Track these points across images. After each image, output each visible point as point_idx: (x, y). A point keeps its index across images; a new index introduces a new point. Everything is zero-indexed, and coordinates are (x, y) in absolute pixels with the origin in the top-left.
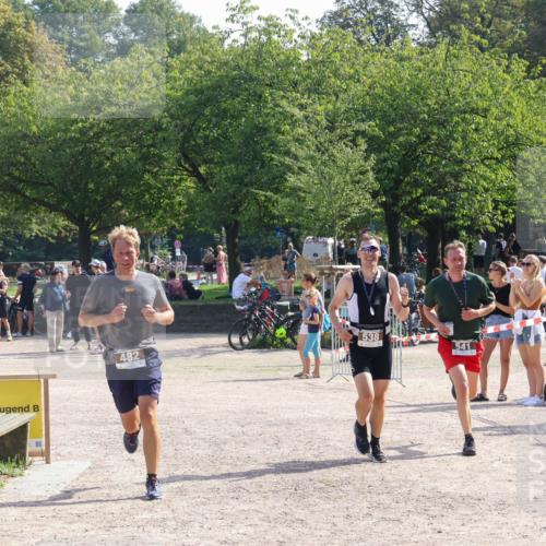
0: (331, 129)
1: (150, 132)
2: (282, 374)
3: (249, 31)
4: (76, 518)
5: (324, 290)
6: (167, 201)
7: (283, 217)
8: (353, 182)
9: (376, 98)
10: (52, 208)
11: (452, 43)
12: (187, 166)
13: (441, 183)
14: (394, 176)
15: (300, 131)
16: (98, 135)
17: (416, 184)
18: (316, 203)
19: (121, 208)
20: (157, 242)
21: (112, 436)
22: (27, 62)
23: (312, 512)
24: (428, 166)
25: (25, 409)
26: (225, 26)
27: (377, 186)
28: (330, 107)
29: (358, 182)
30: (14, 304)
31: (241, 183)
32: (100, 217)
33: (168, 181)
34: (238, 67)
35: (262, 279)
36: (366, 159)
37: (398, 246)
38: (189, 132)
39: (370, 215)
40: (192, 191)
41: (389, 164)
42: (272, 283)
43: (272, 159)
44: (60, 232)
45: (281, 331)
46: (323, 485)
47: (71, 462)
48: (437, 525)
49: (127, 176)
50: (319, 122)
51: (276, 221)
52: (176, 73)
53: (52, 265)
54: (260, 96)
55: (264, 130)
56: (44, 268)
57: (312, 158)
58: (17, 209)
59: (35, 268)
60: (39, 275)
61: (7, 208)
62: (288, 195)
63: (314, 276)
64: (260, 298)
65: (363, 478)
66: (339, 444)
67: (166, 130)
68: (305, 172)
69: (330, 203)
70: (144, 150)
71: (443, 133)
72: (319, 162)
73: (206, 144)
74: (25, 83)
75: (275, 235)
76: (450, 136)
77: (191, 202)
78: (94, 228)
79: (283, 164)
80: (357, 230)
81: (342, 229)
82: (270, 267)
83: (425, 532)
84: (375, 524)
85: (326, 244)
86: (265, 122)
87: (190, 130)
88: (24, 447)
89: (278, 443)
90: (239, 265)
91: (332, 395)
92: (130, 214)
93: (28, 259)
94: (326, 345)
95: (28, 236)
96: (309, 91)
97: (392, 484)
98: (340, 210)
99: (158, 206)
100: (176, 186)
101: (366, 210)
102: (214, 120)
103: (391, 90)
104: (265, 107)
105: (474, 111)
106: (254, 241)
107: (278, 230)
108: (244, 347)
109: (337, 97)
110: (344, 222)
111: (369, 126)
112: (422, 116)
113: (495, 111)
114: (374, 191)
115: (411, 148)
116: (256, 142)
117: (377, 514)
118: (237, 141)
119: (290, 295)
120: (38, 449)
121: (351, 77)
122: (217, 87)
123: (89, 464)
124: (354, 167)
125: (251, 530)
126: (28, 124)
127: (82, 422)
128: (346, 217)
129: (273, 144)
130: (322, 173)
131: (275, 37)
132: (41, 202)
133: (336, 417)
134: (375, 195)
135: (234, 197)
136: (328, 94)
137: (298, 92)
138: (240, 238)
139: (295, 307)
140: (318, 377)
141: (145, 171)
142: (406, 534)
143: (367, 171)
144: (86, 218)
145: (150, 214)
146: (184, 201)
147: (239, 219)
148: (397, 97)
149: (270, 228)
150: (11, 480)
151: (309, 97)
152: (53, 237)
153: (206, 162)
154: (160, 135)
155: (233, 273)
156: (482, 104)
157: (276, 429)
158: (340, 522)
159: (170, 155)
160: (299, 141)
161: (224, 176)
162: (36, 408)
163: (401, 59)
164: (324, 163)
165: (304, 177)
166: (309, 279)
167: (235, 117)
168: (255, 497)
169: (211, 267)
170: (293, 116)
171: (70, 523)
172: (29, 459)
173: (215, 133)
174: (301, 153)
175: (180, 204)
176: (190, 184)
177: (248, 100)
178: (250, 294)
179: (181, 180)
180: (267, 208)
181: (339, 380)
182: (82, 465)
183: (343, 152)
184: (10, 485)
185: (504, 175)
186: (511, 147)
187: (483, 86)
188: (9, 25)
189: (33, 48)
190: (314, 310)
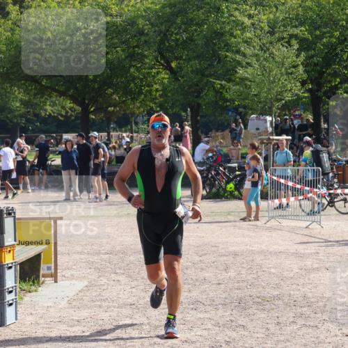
0: (272, 33)
1: (135, 36)
2: (231, 218)
4: (76, 323)
5: (264, 155)
6: (147, 88)
7: (233, 101)
8: (288, 74)
9: (306, 9)
10: (61, 94)
12: (162, 62)
14: (319, 68)
15: (248, 35)
17: (336, 74)
18: (259, 89)
19: (113, 93)
20: (140, 119)
21: (104, 263)
23: (252, 320)
24: (345, 61)
25: (40, 243)
27: (305, 76)
28: (271, 16)
29: (291, 74)
30: (32, 165)
31: (203, 75)
32: (97, 101)
33: (148, 73)
35: (217, 147)
36: (298, 56)
37: (320, 122)
38: (165, 36)
39: (299, 98)
40: (166, 81)
41: (315, 60)
42: (225, 150)
43: (226, 56)
44: (67, 112)
45: (231, 186)
46: (260, 300)
47: (73, 282)
48: (345, 331)
49: (118, 69)
50: (262, 28)
51: (228, 104)
53: (61, 137)
54: (219, 8)
55: (220, 35)
56: (55, 139)
57: (257, 55)
58: (35, 94)
59: (48, 138)
60: (51, 143)
61: (28, 94)
62: (238, 84)
63: (257, 144)
64: (215, 161)
65: (290, 295)
66: (273, 270)
67: (147, 34)
68: (251, 66)
69: (269, 90)
70: (131, 50)
72: (262, 59)
73: (177, 45)
75: (228, 114)
77: (164, 90)
78: (92, 109)
79: (234, 60)
80: (289, 110)
81: (278, 109)
83: (336, 336)
84: (298, 329)
85: (266, 120)
86: (221, 28)
87: (165, 35)
88: (38, 270)
89: (226, 269)
90: (201, 137)
91: (267, 233)
92: (119, 98)
93: (44, 132)
94: (264, 196)
95: (43, 114)
96: (256, 4)
97: (312, 300)
98: (277, 95)
99: (140, 92)
100: (154, 77)
101: (297, 95)
102: (183, 27)
103: (319, 3)
104: (222, 17)
106: (212, 118)
107: (230, 110)
108: (203, 198)
109: (277, 8)
110: (280, 104)
111: (302, 31)
112: (341, 23)
114: (303, 81)
115: (332, 48)
116: (215, 44)
117: (300, 322)
118: (200, 42)
119: (238, 159)
120: (49, 272)
123: (86, 283)
124: (288, 62)
125: (205, 333)
127: (81, 253)
128: (281, 100)
129: (227, 45)
130: (264, 67)
133: (271, 250)
134: (303, 83)
135: (198, 85)
136: (270, 7)
137: (247, 5)
138: (201, 117)
139: (241, 168)
140: (258, 220)
141: (131, 66)
142: (322, 336)
143: (298, 65)
144: (87, 102)
145: (134, 98)
146: (160, 88)
147: (200, 102)
148: (323, 8)
149: (226, 109)
150: (29, 294)
151: (255, 9)
152: (62, 116)
153: (176, 59)
154: (143, 38)
155: (196, 143)
157: (225, 258)
158: (272, 328)
159: (150, 54)
161: (190, 69)
162: (48, 243)
164: (265, 59)
165: (250, 70)
166: (253, 147)
167: (199, 25)
168: (209, 308)
170: (243, 23)
171: (71, 326)
172: (42, 279)
173: (185, 36)
174: (248, 52)
175: (157, 90)
176: (164, 76)
177: (210, 12)
178: (208, 158)
179: (158, 73)
180: (221, 93)
181: (273, 223)
182: (81, 285)
183: (280, 51)
184: (28, 298)
190: (256, 170)
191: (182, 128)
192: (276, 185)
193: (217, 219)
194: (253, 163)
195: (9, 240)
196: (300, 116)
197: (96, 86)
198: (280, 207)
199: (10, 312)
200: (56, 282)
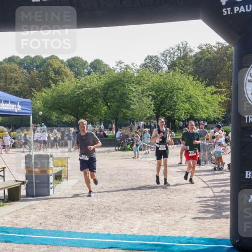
0: (143, 94)
1: (95, 94)
2: (129, 157)
3: (121, 68)
5: (140, 135)
6: (99, 112)
7: (130, 116)
8: (148, 107)
9: (154, 85)
10: (70, 114)
11: (174, 72)
12: (105, 103)
13: (171, 107)
14: (159, 106)
15: (134, 94)
16: (82, 95)
17: (164, 108)
18: (138, 113)
19: (88, 114)
20: (97, 123)
22: (64, 77)
24: (167, 103)
25: (62, 166)
26: (115, 67)
27: (154, 108)
28: (142, 88)
30: (59, 139)
33: (100, 107)
34: (119, 78)
35: (124, 132)
36: (151, 101)
38: (105, 95)
39: (152, 116)
40: (106, 110)
41: (157, 103)
42: (127, 134)
43: (127, 101)
44: (72, 120)
45: (129, 146)
47: (73, 180)
48: (168, 197)
49: (89, 106)
50: (139, 92)
51: (128, 117)
52: (102, 79)
54: (124, 85)
55: (125, 94)
57: (137, 101)
58: (61, 114)
61: (58, 114)
62: (131, 111)
64: (123, 138)
69: (142, 113)
70: (94, 99)
71: (172, 94)
73: (110, 97)
74: (64, 82)
76: (173, 95)
77: (105, 113)
79: (130, 103)
82: (126, 129)
86: (125, 92)
88: (61, 176)
89: (127, 175)
91: (142, 163)
94: (141, 150)
95: (63, 121)
96: (137, 84)
98: (145, 115)
99: (97, 114)
101: (151, 114)
102: (112, 91)
103: (158, 84)
104: (125, 88)
105: (179, 89)
106: (122, 123)
107: (128, 120)
108: (119, 150)
109: (144, 85)
110: (145, 118)
111: (153, 93)
112: (166, 90)
113: (185, 89)
115: (163, 99)
116: (123, 97)
118: (118, 97)
119: (131, 137)
120: (65, 177)
121: (148, 80)
122: (113, 83)
123: (78, 180)
124: (148, 103)
125: (119, 198)
126: (64, 92)
129: (127, 97)
130: (140, 105)
131: (128, 70)
132: (67, 113)
133: (143, 168)
134: (154, 111)
135: (117, 111)
136: (142, 85)
137: (134, 84)
138: (118, 122)
139: (132, 140)
140: (138, 158)
141: (94, 104)
143: (152, 104)
144: (78, 117)
145: (95, 115)
147: (118, 117)
148: (160, 85)
149: (126, 119)
152: (70, 122)
153: (110, 102)
154: (98, 95)
155: (117, 131)
156: (181, 87)
157: (127, 172)
158: (143, 196)
159: (100, 100)
160: (134, 97)
161: (114, 106)
162: (65, 166)
163: (161, 76)
164: (140, 102)
165: (135, 106)
166: (136, 132)
167: (118, 90)
169: (111, 129)
170: (132, 90)
172: (62, 179)
173: (112, 94)
174: (135, 100)
175: (103, 113)
176: (105, 108)
177: (121, 86)
179: (103, 107)
180: (125, 114)
181: (144, 159)
182: (76, 181)
183: (146, 100)
184: (57, 186)
185: (187, 106)
186: (189, 98)
187: (182, 83)
188: (60, 67)
189: (66, 73)
190: (137, 141)
191: (112, 126)
192: (145, 146)
193: (125, 157)
194: (136, 138)
195: (51, 165)
196: (152, 122)
197: (82, 111)
198: (146, 153)
199: (51, 191)
200: (67, 180)
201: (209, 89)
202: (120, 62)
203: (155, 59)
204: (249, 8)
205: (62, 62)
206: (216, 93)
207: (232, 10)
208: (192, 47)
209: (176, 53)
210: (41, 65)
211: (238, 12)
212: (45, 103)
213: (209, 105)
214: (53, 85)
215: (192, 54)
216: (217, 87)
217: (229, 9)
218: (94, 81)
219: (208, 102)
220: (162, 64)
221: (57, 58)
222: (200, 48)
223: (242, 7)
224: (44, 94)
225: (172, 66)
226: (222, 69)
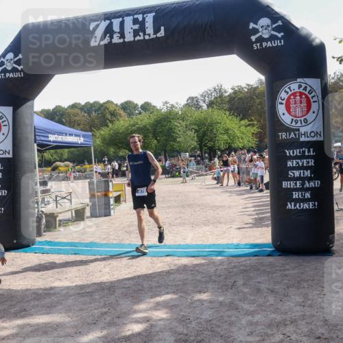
0: (186, 128)
1: (146, 130)
2: (178, 183)
3: (168, 108)
7: (176, 148)
9: (196, 121)
10: (124, 148)
11: (213, 109)
12: (155, 138)
13: (212, 139)
14: (201, 138)
17: (206, 139)
18: (184, 144)
22: (119, 117)
24: (208, 135)
25: (120, 191)
26: (162, 107)
27: (197, 140)
28: (186, 123)
29: (193, 139)
31: (167, 141)
34: (165, 115)
36: (195, 134)
38: (155, 130)
39: (196, 147)
41: (200, 135)
42: (175, 163)
50: (183, 127)
52: (152, 117)
54: (170, 122)
55: (171, 129)
61: (115, 149)
62: (177, 143)
67: (150, 130)
69: (187, 144)
73: (159, 133)
74: (119, 122)
76: (213, 129)
79: (176, 136)
81: (190, 150)
82: (175, 160)
85: (186, 154)
88: (120, 199)
96: (181, 120)
100: (152, 142)
102: (160, 127)
103: (200, 119)
104: (172, 124)
105: (218, 123)
111: (196, 127)
112: (207, 124)
113: (223, 123)
115: (204, 132)
116: (170, 132)
118: (166, 131)
121: (190, 116)
122: (161, 120)
124: (192, 136)
128: (190, 147)
129: (173, 132)
130: (185, 138)
131: (173, 109)
134: (197, 142)
135: (165, 144)
136: (185, 120)
138: (167, 154)
143: (195, 137)
147: (167, 149)
149: (174, 151)
153: (159, 136)
156: (220, 121)
159: (151, 135)
160: (179, 131)
161: (163, 139)
163: (201, 112)
164: (185, 135)
165: (181, 139)
167: (165, 126)
170: (178, 126)
173: (161, 130)
174: (180, 133)
176: (155, 141)
180: (173, 146)
183: (189, 133)
185: (225, 137)
186: (227, 131)
187: (220, 118)
188: (115, 110)
189: (120, 114)
201: (243, 122)
202: (166, 103)
203: (195, 99)
204: (275, 43)
205: (116, 105)
206: (249, 125)
207: (261, 45)
208: (226, 88)
209: (213, 94)
210: (99, 109)
211: (266, 46)
212: (104, 140)
213: (243, 136)
214: (110, 125)
215: (227, 94)
216: (249, 121)
217: (258, 44)
218: (145, 120)
219: (243, 133)
220: (201, 103)
221: (112, 102)
222: (233, 89)
223: (269, 43)
224: (102, 132)
225: (211, 104)
226: (252, 106)
